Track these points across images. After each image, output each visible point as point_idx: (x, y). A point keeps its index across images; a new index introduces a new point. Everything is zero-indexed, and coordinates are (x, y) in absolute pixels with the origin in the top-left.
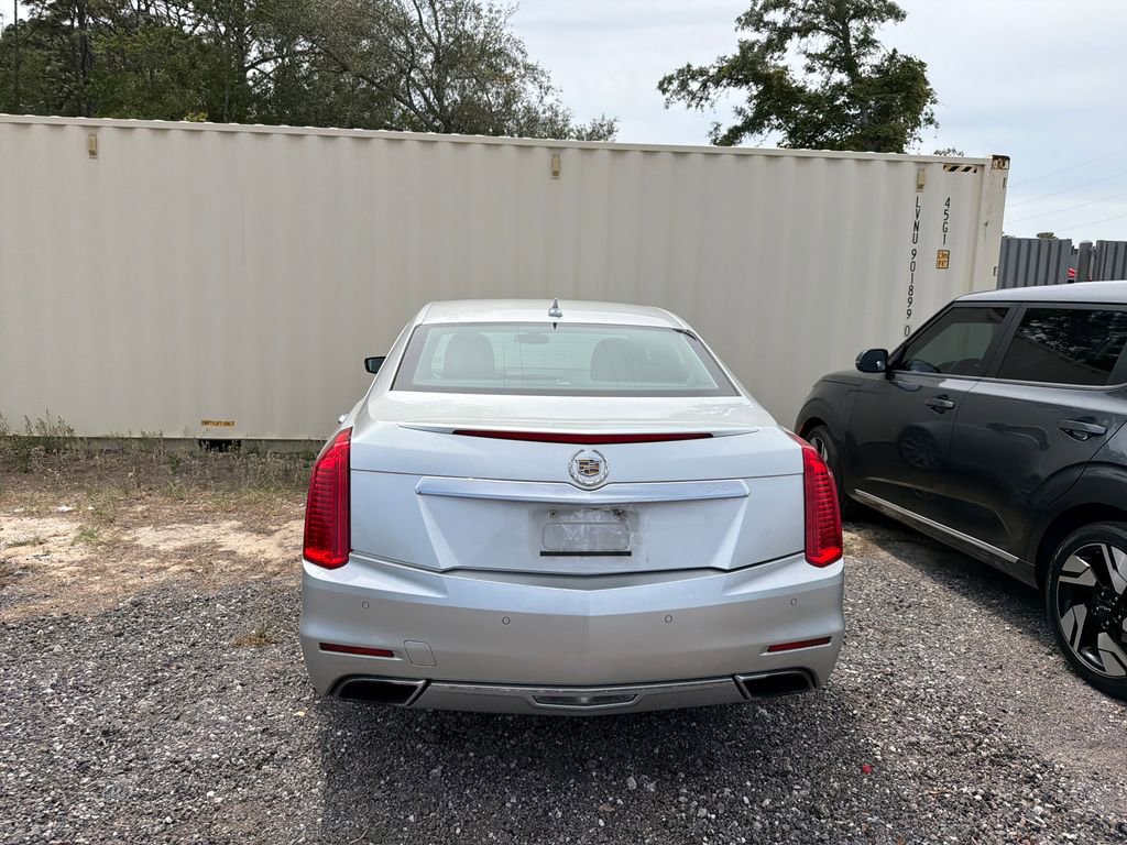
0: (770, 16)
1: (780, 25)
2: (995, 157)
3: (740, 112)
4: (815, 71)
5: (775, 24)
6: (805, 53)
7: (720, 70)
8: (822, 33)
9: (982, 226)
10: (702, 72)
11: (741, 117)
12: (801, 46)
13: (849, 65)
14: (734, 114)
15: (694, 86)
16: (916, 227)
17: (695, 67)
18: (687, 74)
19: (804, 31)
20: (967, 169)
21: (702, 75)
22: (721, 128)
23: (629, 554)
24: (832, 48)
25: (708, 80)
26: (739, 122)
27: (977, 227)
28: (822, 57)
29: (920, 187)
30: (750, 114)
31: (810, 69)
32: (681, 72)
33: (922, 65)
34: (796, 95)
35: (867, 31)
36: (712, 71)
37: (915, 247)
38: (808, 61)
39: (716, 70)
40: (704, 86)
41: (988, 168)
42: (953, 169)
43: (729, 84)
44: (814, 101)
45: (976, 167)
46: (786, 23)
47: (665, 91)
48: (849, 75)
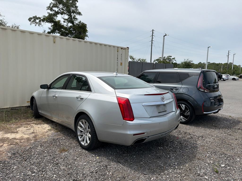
0: (54, 9)
1: (57, 11)
2: (127, 47)
3: (50, 29)
4: (65, 22)
5: (56, 11)
6: (63, 18)
7: (44, 18)
8: (66, 15)
9: (126, 59)
10: (39, 18)
11: (50, 30)
12: (62, 17)
13: (72, 23)
14: (49, 29)
15: (37, 21)
16: (117, 58)
17: (37, 17)
18: (35, 18)
19: (62, 13)
20: (124, 49)
21: (39, 19)
22: (46, 31)
23: (166, 111)
24: (69, 18)
25: (41, 20)
26: (50, 31)
27: (125, 59)
28: (67, 20)
29: (118, 51)
30: (52, 29)
31: (64, 22)
32: (34, 17)
33: (86, 25)
34: (62, 27)
35: (75, 16)
36: (42, 18)
37: (117, 62)
38: (64, 20)
39: (43, 18)
40: (40, 21)
41: (126, 49)
42: (122, 49)
43: (46, 22)
44: (66, 29)
45: (125, 49)
46: (58, 11)
47: (30, 21)
48: (72, 24)
